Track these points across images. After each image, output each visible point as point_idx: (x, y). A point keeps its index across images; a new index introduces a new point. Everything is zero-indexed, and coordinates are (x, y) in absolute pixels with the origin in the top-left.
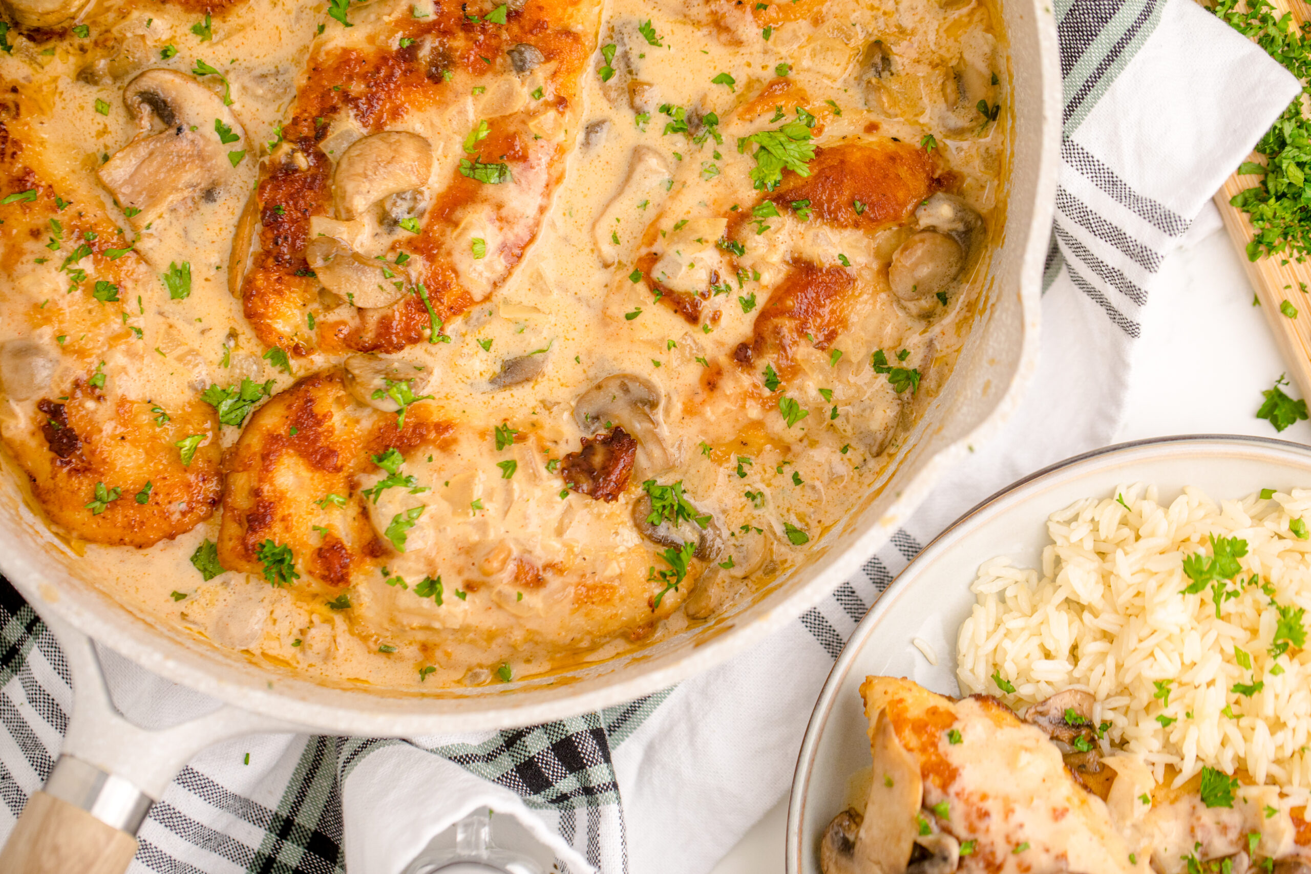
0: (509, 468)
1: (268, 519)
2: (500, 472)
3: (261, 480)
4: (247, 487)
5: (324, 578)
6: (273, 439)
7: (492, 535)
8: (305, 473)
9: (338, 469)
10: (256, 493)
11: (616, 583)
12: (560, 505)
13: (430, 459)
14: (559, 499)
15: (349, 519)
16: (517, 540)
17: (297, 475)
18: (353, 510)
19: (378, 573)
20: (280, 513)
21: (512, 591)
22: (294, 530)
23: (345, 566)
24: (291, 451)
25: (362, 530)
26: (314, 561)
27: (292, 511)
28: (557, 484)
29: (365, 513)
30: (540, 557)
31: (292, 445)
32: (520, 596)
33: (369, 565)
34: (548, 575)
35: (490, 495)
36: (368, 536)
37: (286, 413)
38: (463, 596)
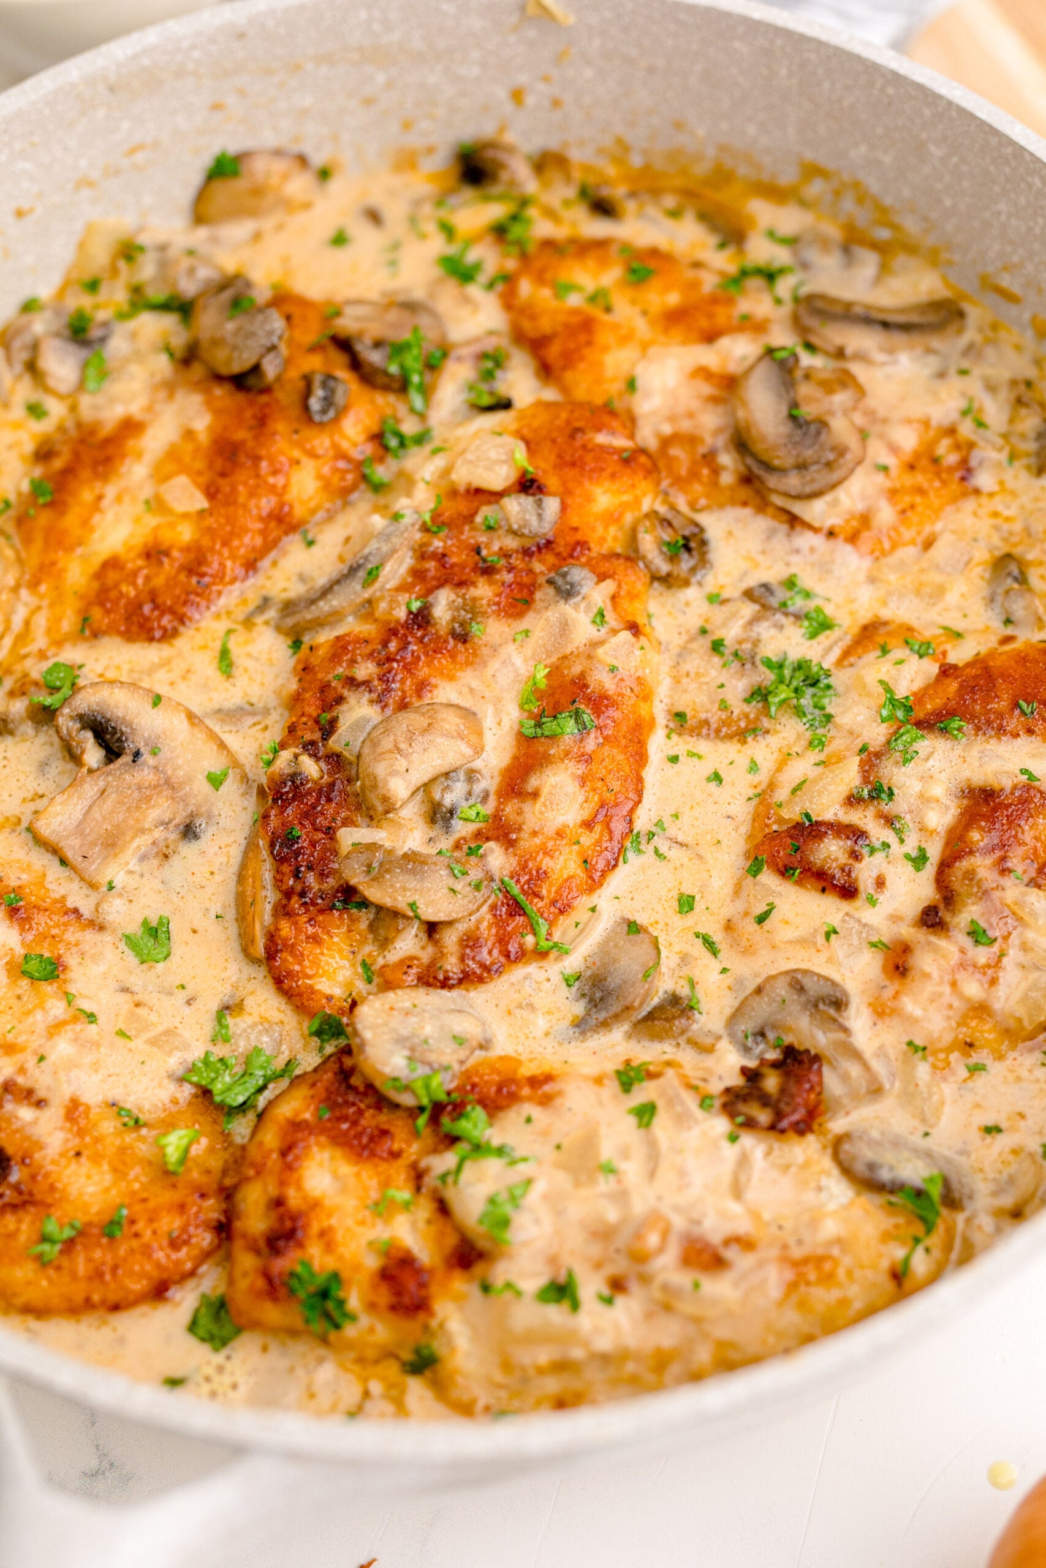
0: (645, 1113)
1: (299, 1234)
2: (631, 1121)
3: (282, 1183)
4: (263, 1202)
5: (393, 1308)
6: (296, 1126)
7: (639, 1206)
8: (347, 1169)
9: (395, 1155)
10: (278, 1203)
11: (835, 1252)
12: (730, 1152)
13: (529, 1120)
14: (725, 1145)
15: (421, 1225)
16: (677, 1209)
17: (335, 1175)
18: (425, 1210)
19: (474, 1291)
20: (315, 1228)
21: (682, 1279)
22: (341, 1249)
23: (423, 1285)
24: (323, 1139)
25: (440, 1236)
26: (374, 1287)
27: (333, 1221)
28: (721, 1125)
29: (443, 1208)
30: (714, 1229)
31: (323, 1131)
32: (697, 1285)
33: (460, 1283)
34: (730, 1253)
35: (625, 1153)
36: (451, 1241)
37: (311, 1092)
38: (609, 1301)
